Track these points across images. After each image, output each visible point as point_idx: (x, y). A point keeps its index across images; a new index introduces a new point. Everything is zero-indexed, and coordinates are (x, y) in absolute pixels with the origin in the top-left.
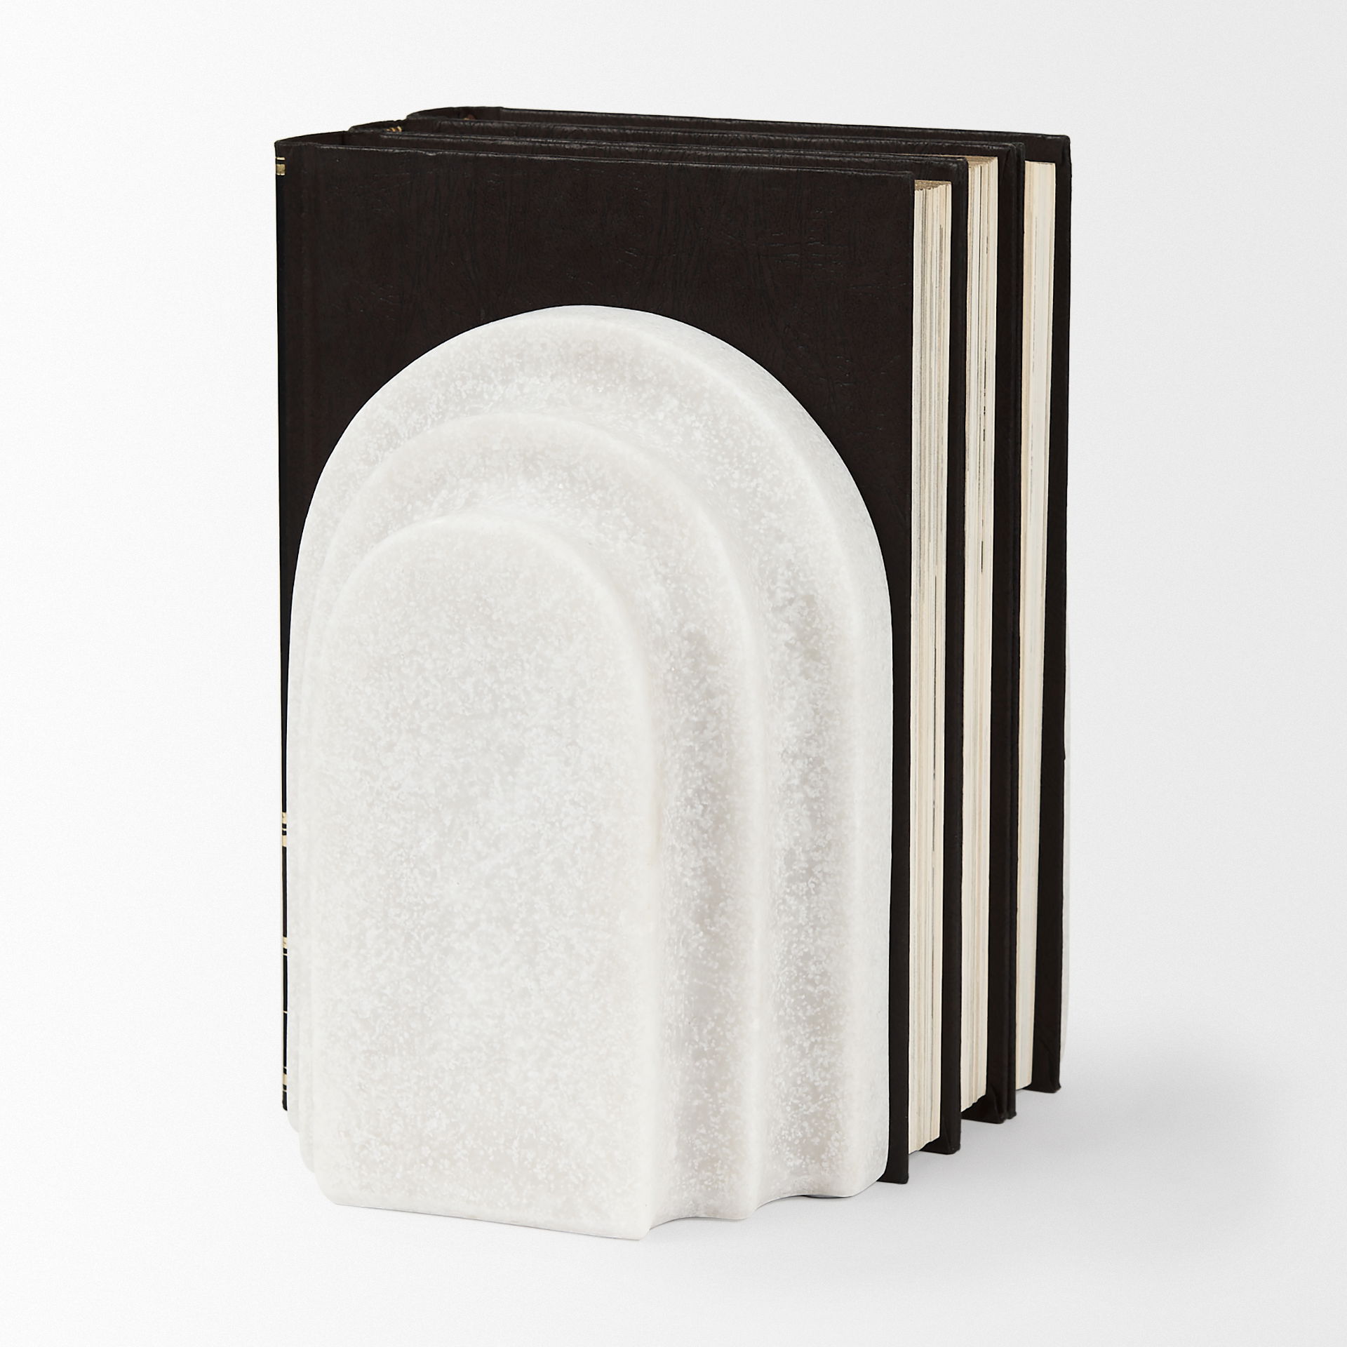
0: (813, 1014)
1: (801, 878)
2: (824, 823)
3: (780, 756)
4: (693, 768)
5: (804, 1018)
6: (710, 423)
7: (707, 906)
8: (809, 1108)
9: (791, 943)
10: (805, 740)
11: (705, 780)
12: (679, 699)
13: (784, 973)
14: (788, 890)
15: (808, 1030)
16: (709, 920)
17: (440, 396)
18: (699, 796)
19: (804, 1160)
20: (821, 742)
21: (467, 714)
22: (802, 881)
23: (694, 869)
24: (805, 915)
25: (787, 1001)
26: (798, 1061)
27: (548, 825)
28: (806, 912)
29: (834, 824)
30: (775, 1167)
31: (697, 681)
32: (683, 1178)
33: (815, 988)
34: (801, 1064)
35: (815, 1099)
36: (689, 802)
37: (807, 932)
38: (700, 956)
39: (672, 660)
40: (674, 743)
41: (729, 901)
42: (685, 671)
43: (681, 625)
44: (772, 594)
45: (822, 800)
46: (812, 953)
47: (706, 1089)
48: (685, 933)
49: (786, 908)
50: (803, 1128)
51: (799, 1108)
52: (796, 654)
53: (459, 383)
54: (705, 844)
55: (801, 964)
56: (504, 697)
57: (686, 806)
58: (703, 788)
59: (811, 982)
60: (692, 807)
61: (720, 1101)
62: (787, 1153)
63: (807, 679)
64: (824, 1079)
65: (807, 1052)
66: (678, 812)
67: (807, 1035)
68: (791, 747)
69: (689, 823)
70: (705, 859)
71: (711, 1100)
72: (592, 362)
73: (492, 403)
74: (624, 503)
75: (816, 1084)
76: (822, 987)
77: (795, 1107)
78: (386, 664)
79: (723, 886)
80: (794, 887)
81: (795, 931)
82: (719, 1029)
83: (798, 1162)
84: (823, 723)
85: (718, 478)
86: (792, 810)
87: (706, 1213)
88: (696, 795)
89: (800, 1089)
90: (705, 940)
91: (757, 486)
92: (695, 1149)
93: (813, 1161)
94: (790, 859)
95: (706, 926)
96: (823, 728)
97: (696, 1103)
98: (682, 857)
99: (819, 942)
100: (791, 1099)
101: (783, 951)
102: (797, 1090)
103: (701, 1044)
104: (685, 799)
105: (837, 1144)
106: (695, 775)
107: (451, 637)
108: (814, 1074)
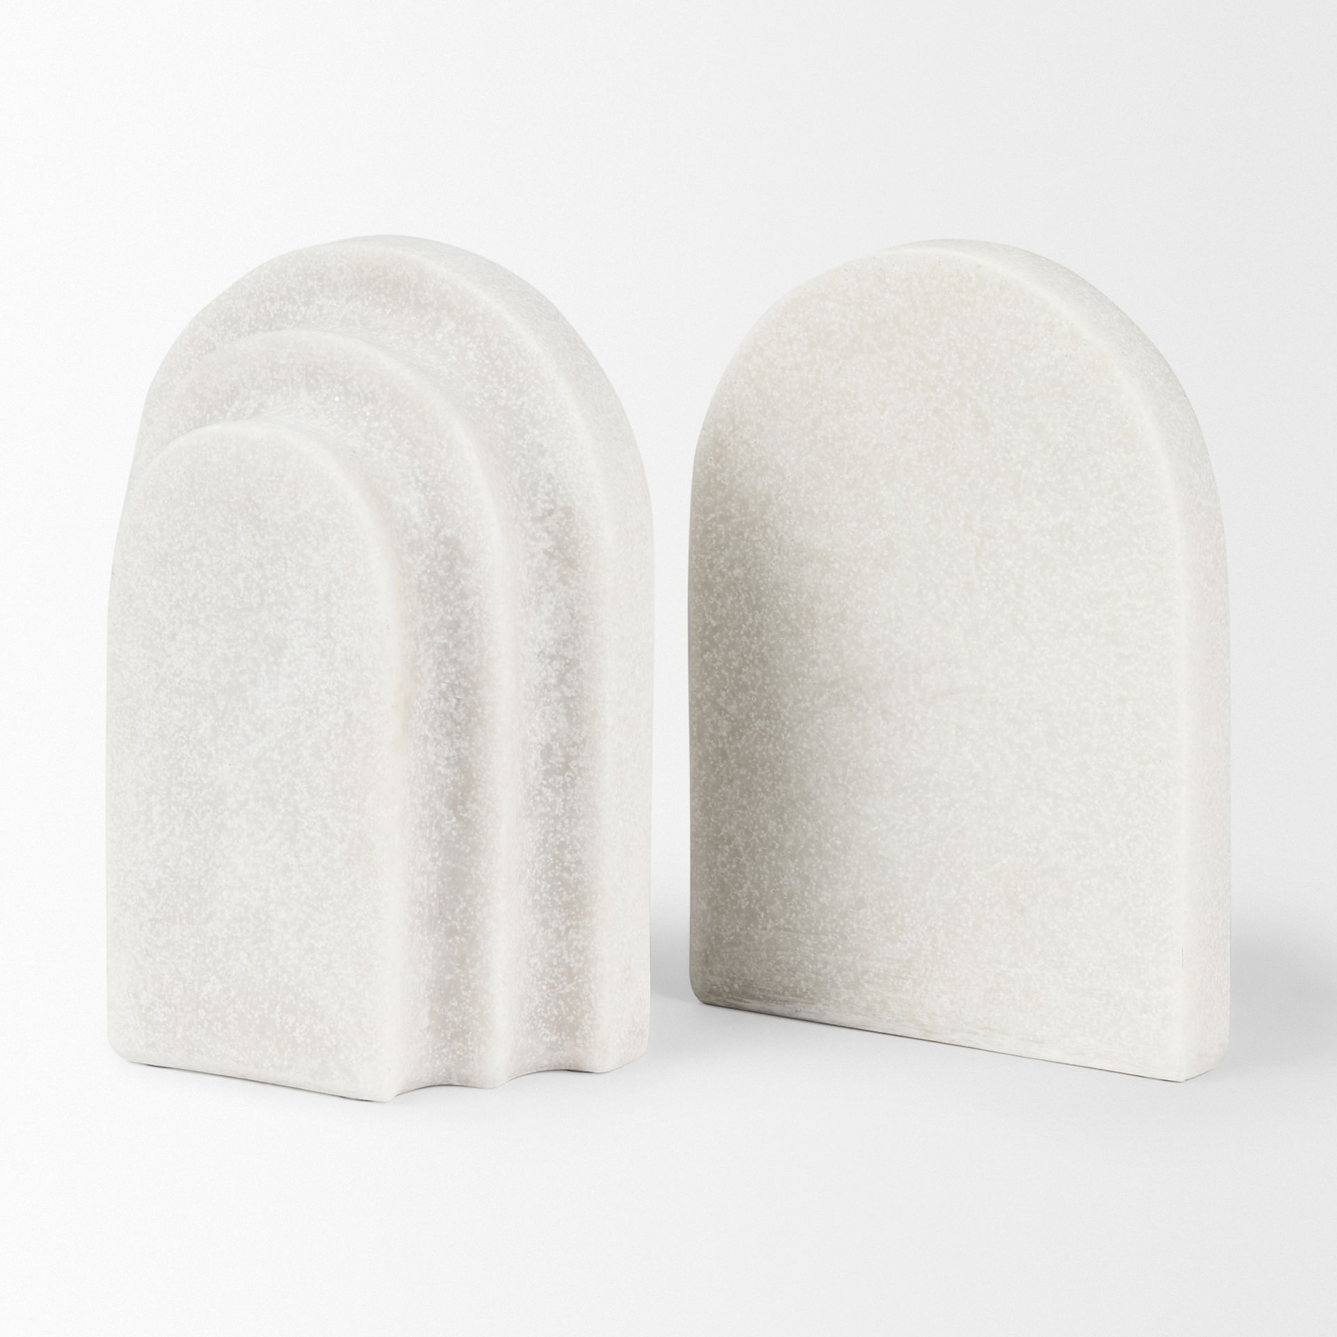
0: (569, 899)
1: (558, 771)
2: (579, 721)
3: (537, 657)
4: (447, 664)
5: (560, 903)
6: (482, 344)
7: (459, 794)
8: (564, 988)
9: (547, 833)
10: (562, 642)
11: (459, 675)
12: (433, 599)
13: (540, 860)
14: (545, 783)
15: (564, 914)
16: (461, 806)
17: (252, 315)
18: (453, 691)
19: (560, 1036)
20: (577, 645)
21: (239, 607)
22: (559, 775)
23: (447, 759)
24: (561, 807)
25: (543, 887)
26: (554, 943)
27: (307, 712)
28: (562, 803)
29: (588, 721)
30: (530, 1041)
31: (452, 583)
32: (436, 1047)
33: (571, 875)
34: (557, 946)
35: (570, 980)
36: (443, 696)
37: (563, 822)
38: (453, 839)
39: (428, 562)
40: (428, 639)
41: (480, 790)
42: (441, 572)
43: (438, 530)
44: (532, 505)
45: (578, 699)
46: (568, 843)
47: (458, 964)
48: (438, 818)
49: (543, 799)
50: (558, 1007)
51: (554, 987)
52: (555, 562)
53: (268, 304)
54: (458, 735)
55: (557, 852)
56: (270, 592)
57: (440, 700)
58: (457, 683)
59: (567, 869)
60: (446, 700)
61: (471, 977)
62: (543, 1029)
63: (564, 585)
64: (578, 961)
65: (563, 934)
66: (431, 704)
67: (563, 919)
68: (548, 648)
69: (442, 715)
70: (458, 750)
71: (462, 975)
72: (382, 286)
73: (294, 323)
74: (391, 416)
75: (571, 965)
76: (576, 875)
77: (551, 986)
78: (169, 559)
79: (475, 775)
80: (551, 780)
81: (552, 821)
82: (470, 909)
83: (554, 1038)
84: (579, 627)
85: (486, 395)
86: (549, 707)
87: (459, 1081)
88: (450, 689)
89: (556, 970)
90: (457, 825)
91: (523, 403)
92: (447, 1020)
93: (568, 1038)
94: (547, 753)
95: (459, 812)
96: (579, 632)
97: (448, 977)
98: (436, 746)
99: (574, 832)
100: (547, 979)
101: (539, 839)
102: (553, 971)
103: (454, 922)
104: (439, 693)
105: (589, 1022)
106: (449, 670)
107: (225, 534)
108: (569, 957)
